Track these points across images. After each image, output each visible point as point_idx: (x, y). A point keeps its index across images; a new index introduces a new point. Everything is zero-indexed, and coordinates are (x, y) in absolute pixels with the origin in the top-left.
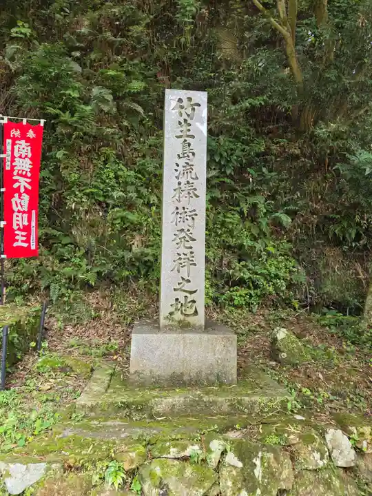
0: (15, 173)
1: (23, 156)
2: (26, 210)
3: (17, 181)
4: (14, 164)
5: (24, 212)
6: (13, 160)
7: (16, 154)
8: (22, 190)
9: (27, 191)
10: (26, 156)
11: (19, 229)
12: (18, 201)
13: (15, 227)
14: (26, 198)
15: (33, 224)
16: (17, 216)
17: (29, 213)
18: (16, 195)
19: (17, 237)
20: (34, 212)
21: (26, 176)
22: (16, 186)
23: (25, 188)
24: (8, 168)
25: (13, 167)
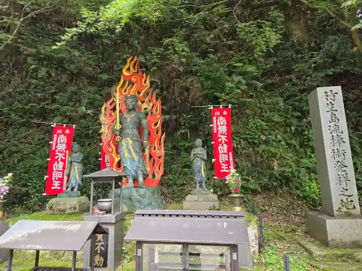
0: (219, 134)
1: (222, 125)
2: (226, 152)
3: (220, 137)
4: (218, 129)
5: (225, 153)
6: (217, 127)
7: (219, 124)
8: (223, 142)
9: (226, 143)
10: (224, 125)
11: (223, 163)
12: (222, 148)
13: (221, 162)
14: (225, 146)
15: (231, 159)
16: (222, 156)
17: (228, 154)
18: (220, 145)
19: (222, 167)
20: (230, 153)
21: (224, 135)
22: (220, 140)
23: (225, 141)
24: (215, 132)
25: (217, 131)
